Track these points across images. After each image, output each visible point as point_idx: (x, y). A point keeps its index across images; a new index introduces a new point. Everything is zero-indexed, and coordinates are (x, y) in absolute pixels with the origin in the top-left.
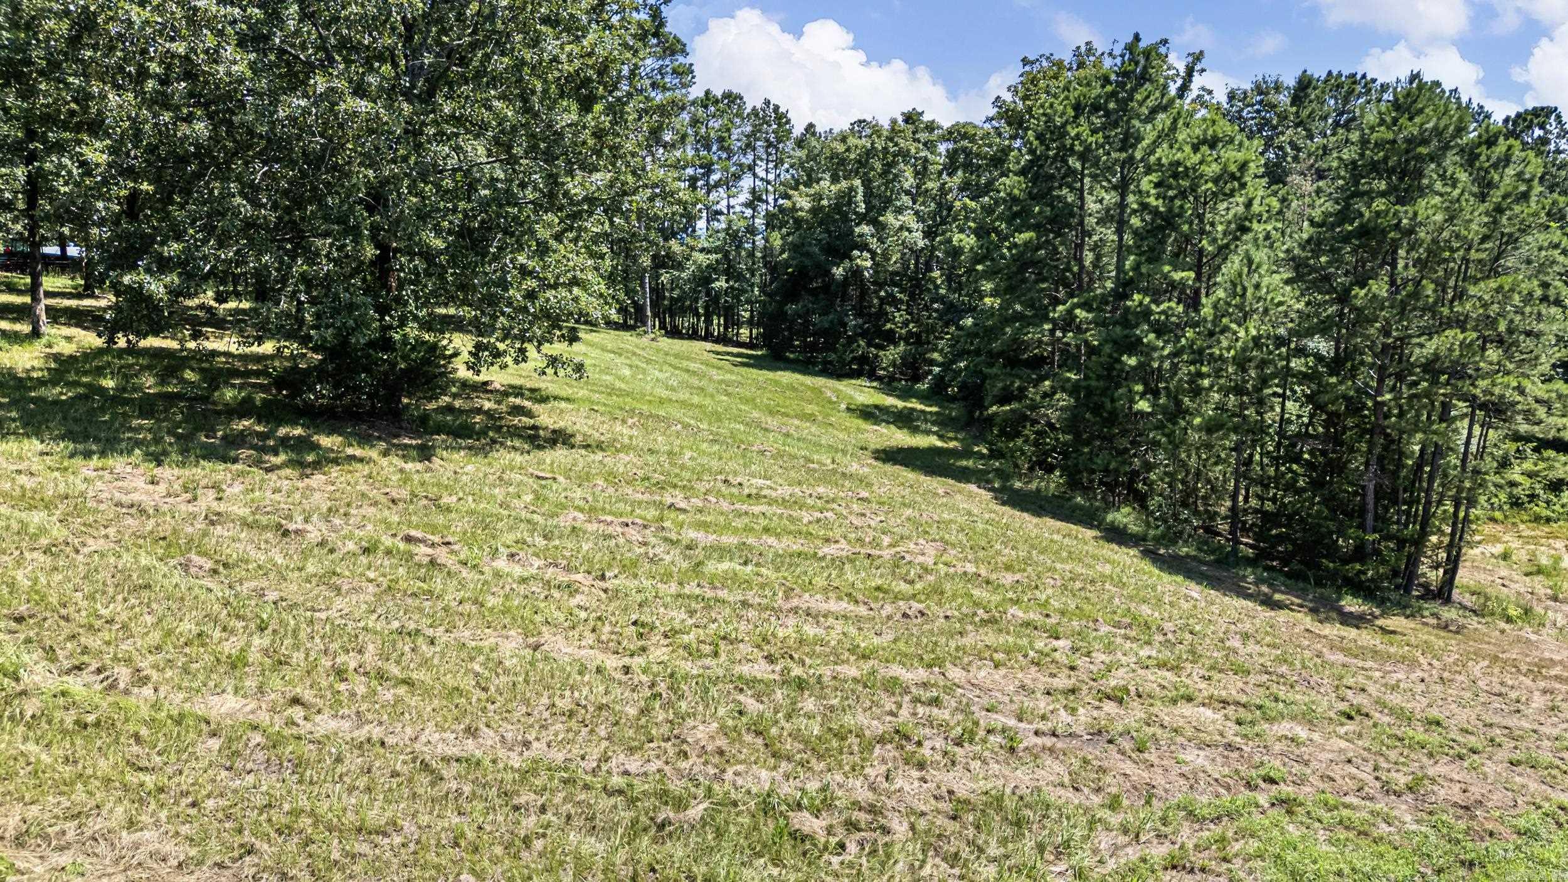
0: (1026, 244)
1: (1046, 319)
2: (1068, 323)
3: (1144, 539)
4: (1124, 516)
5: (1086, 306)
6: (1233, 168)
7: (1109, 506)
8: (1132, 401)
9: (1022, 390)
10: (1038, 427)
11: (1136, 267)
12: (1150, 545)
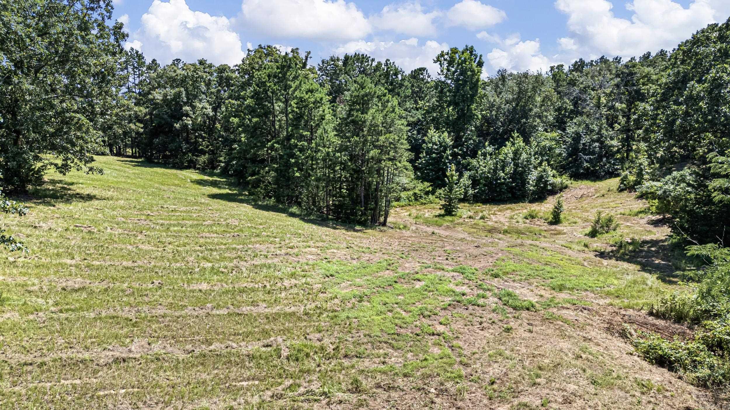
0: (256, 122)
1: (266, 147)
2: (272, 148)
3: (301, 215)
4: (294, 209)
5: (277, 143)
6: (318, 99)
7: (290, 206)
8: (294, 174)
9: (259, 171)
10: (265, 184)
11: (292, 131)
12: (302, 217)
